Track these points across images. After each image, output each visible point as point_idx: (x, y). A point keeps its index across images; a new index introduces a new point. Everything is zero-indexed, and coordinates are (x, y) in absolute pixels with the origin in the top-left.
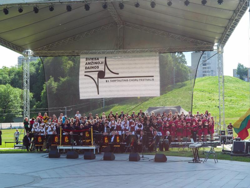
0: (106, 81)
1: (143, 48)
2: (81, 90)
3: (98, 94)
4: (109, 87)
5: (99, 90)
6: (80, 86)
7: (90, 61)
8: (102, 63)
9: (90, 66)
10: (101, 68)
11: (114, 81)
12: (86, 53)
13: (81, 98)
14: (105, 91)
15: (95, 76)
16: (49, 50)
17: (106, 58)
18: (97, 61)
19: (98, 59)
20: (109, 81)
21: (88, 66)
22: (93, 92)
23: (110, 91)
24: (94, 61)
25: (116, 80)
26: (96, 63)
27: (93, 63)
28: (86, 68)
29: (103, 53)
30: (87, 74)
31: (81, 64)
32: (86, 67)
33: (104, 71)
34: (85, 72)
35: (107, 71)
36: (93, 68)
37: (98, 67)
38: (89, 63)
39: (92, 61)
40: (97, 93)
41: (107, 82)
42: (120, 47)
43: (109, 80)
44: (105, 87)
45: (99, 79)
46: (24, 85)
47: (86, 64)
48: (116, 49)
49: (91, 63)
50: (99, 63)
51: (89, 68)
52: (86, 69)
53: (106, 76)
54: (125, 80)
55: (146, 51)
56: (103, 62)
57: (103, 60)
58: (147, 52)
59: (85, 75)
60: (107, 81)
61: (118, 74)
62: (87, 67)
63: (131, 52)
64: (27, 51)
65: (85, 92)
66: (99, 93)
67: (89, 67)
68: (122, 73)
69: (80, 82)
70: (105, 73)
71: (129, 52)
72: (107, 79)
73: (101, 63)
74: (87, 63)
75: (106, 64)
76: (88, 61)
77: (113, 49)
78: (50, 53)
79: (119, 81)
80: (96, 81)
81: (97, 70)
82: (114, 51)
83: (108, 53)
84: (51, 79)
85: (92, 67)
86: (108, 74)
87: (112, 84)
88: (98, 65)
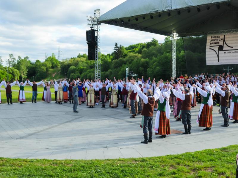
2: (207, 59)
3: (219, 62)
4: (226, 57)
5: (219, 59)
6: (207, 56)
7: (214, 39)
10: (221, 43)
12: (212, 33)
13: (207, 64)
14: (223, 60)
15: (216, 49)
17: (224, 36)
18: (219, 38)
19: (219, 37)
20: (226, 52)
21: (212, 42)
22: (215, 60)
23: (227, 60)
24: (217, 39)
25: (231, 52)
26: (218, 40)
28: (211, 43)
29: (224, 32)
30: (211, 48)
31: (208, 41)
33: (223, 45)
34: (210, 46)
35: (225, 45)
37: (219, 43)
38: (213, 40)
39: (215, 38)
40: (218, 61)
41: (224, 53)
42: (235, 27)
43: (226, 51)
44: (224, 57)
47: (211, 41)
48: (233, 29)
51: (212, 44)
57: (223, 37)
59: (210, 49)
61: (232, 47)
64: (173, 34)
65: (210, 61)
68: (235, 46)
69: (207, 53)
72: (225, 51)
73: (221, 39)
75: (224, 40)
76: (212, 39)
80: (217, 52)
81: (218, 45)
82: (231, 30)
83: (227, 32)
86: (225, 48)
87: (228, 54)
88: (219, 41)
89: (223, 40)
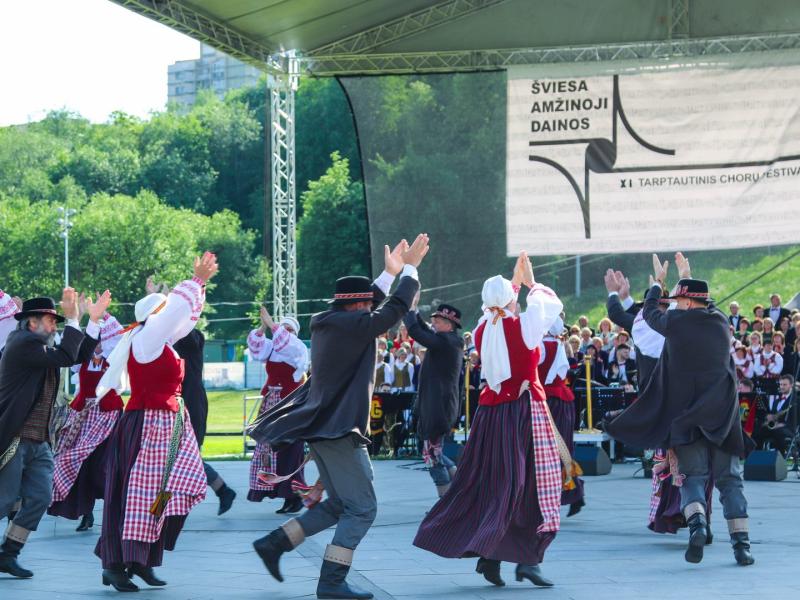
0: (623, 182)
1: (777, 32)
2: (513, 221)
3: (588, 236)
4: (636, 206)
5: (591, 219)
6: (511, 202)
7: (550, 97)
8: (603, 103)
9: (550, 117)
10: (600, 125)
11: (655, 182)
12: (532, 61)
13: (514, 251)
14: (617, 226)
16: (375, 50)
17: (616, 81)
18: (582, 95)
19: (583, 86)
20: (636, 182)
21: (542, 117)
22: (564, 227)
23: (640, 225)
24: (568, 96)
25: (662, 181)
26: (576, 105)
27: (564, 106)
28: (535, 127)
29: (605, 56)
30: (539, 151)
31: (513, 110)
32: (533, 123)
33: (611, 139)
34: (532, 144)
35: (624, 139)
36: (565, 128)
37: (586, 123)
38: (548, 106)
39: (558, 95)
40: (583, 234)
41: (623, 186)
42: (676, 28)
43: (634, 177)
44: (619, 207)
45: (592, 173)
46: (274, 196)
47: (536, 108)
48: (660, 39)
49: (556, 105)
50: (588, 104)
51: (546, 127)
52: (533, 130)
53: (618, 164)
54: (701, 180)
55: (789, 42)
56: (606, 100)
57: (607, 88)
58: (793, 46)
59: (532, 158)
60: (627, 183)
61: (671, 152)
62: (538, 123)
63: (723, 51)
64: (283, 55)
65: (532, 229)
66: (592, 232)
67: (546, 122)
68: (688, 147)
69: (512, 183)
70: (619, 150)
71: (716, 51)
72: (627, 176)
73: (596, 103)
74: (536, 104)
76: (542, 97)
77: (647, 39)
78: (380, 63)
79: (677, 181)
80: (581, 182)
81: (581, 134)
82: (649, 45)
83: (625, 57)
84: (336, 165)
85: (560, 123)
86: (628, 153)
87: (648, 194)
88: (582, 114)
89: (610, 103)
